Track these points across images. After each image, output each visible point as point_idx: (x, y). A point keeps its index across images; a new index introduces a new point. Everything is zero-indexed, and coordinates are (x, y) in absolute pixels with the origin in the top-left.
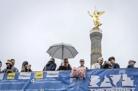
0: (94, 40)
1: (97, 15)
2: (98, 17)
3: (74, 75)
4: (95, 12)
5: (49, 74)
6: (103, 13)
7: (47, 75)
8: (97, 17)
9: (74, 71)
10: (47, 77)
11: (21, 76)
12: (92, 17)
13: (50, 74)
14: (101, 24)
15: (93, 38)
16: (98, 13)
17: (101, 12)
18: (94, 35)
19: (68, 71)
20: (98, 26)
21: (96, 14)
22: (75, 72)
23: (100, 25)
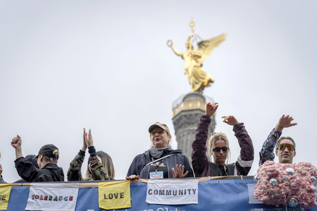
0: (184, 139)
1: (196, 51)
2: (199, 57)
3: (269, 194)
4: (191, 42)
5: (156, 192)
6: (218, 41)
7: (148, 196)
8: (196, 57)
9: (271, 177)
10: (148, 201)
11: (36, 197)
12: (182, 57)
13: (161, 193)
14: (210, 81)
15: (180, 130)
16: (201, 44)
17: (213, 40)
18: (184, 119)
19: (239, 181)
20: (203, 87)
21: (196, 47)
22: (273, 180)
23: (208, 85)
